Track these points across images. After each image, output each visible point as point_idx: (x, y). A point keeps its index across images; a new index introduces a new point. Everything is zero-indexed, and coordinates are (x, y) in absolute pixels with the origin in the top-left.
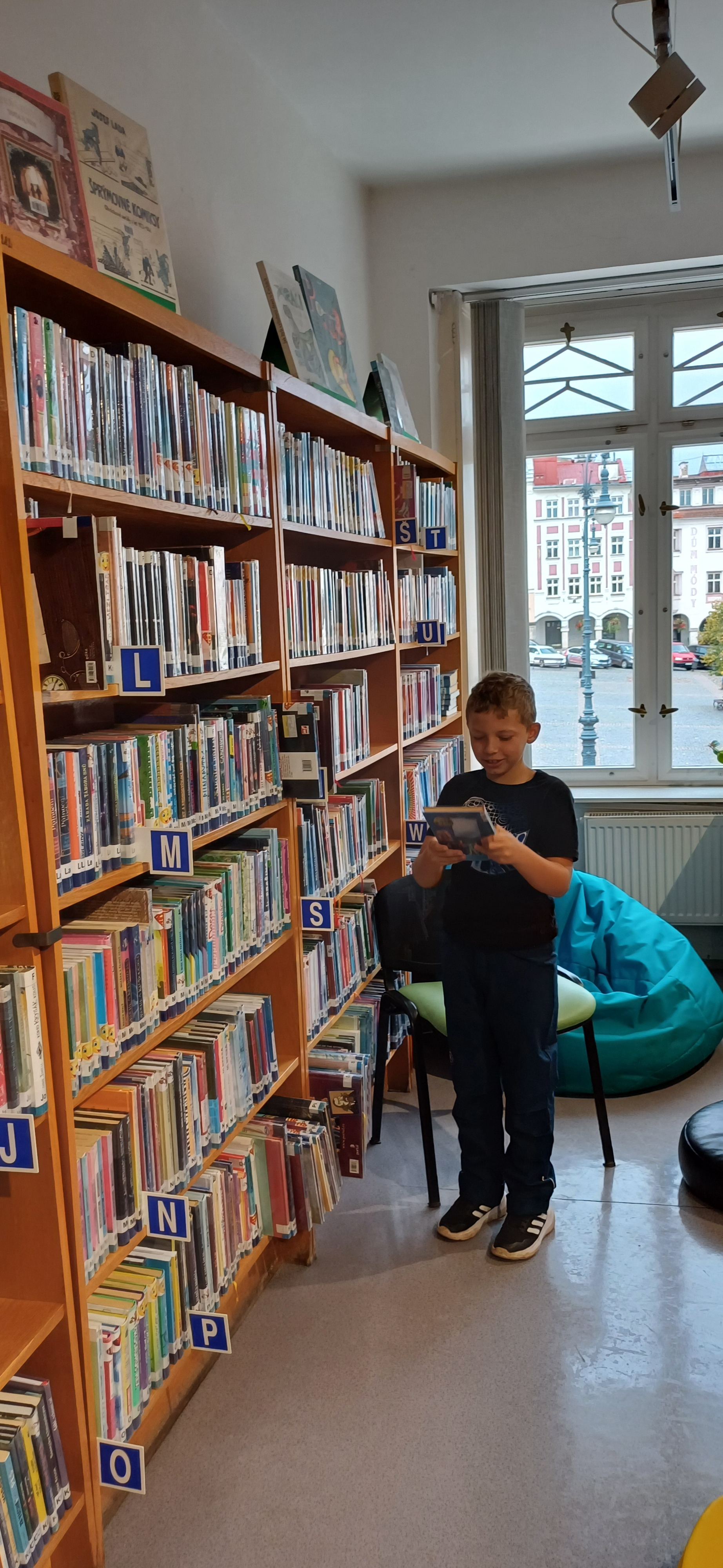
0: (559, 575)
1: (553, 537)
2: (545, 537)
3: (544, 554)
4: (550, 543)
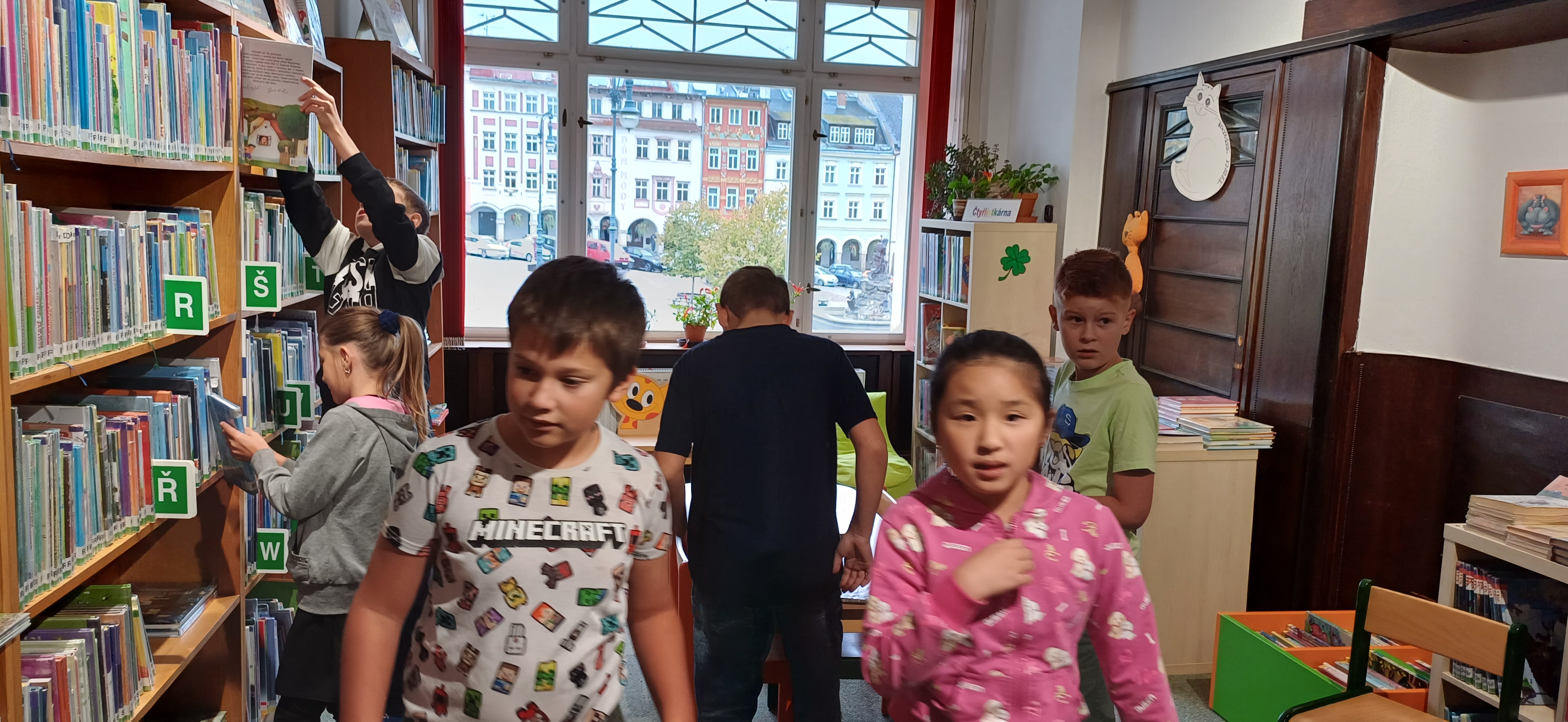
0: (496, 167)
1: (489, 128)
2: (482, 128)
3: (481, 144)
4: (486, 134)
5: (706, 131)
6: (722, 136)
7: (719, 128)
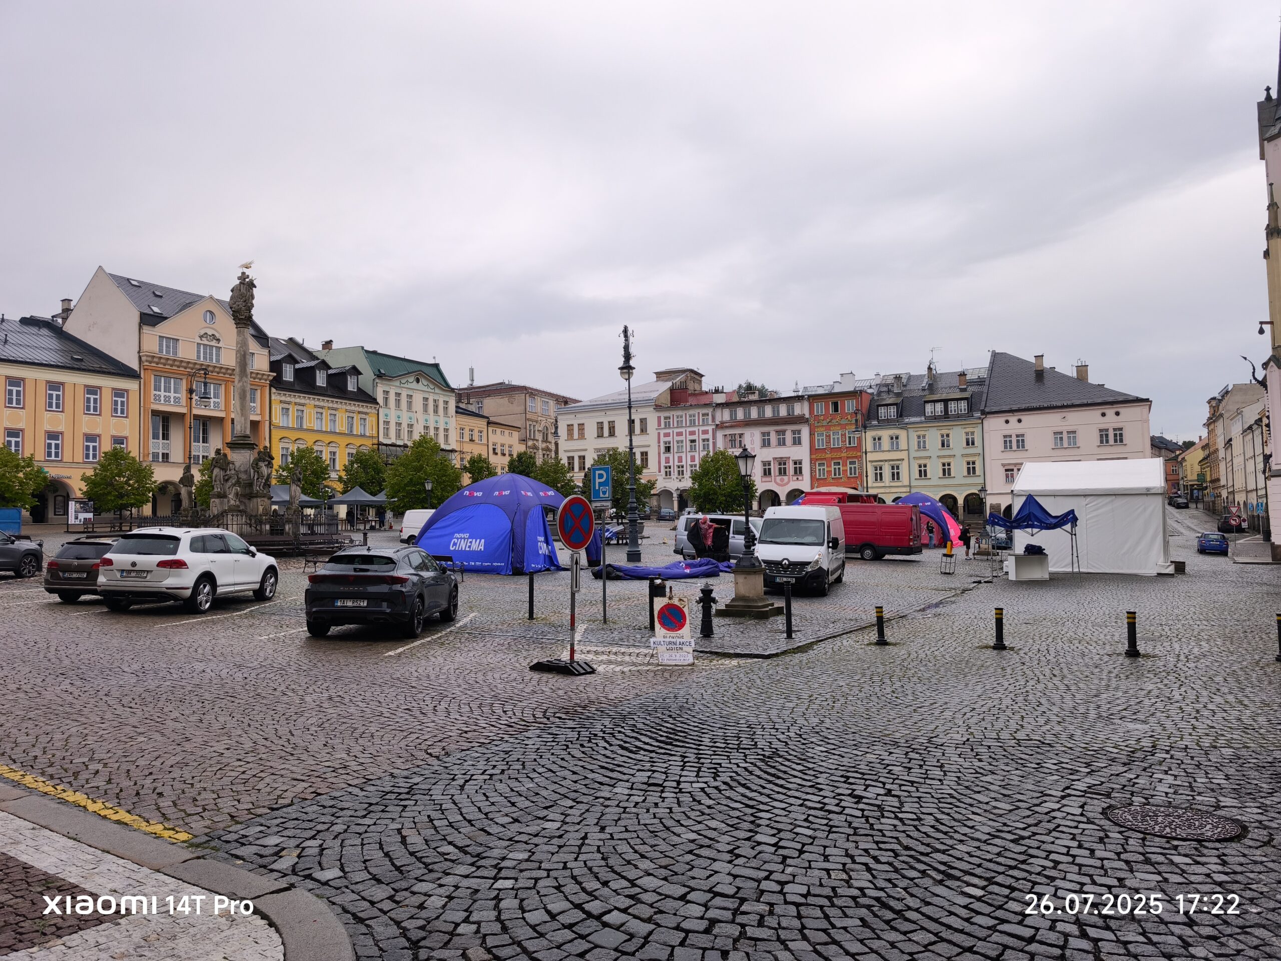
0: (671, 464)
1: (667, 439)
2: (663, 439)
3: (663, 449)
4: (666, 443)
5: (812, 421)
6: (825, 423)
7: (822, 418)
